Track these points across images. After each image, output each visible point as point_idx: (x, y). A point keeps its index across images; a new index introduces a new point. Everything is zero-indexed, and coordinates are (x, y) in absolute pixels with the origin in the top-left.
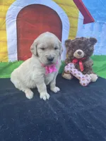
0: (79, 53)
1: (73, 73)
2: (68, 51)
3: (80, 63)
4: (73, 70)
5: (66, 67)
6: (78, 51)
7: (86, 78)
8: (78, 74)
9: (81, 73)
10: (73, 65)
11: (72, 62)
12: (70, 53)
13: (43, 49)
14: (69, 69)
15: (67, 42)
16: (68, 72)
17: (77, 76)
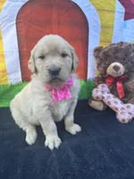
0: (116, 68)
1: (106, 101)
2: (99, 65)
3: (119, 85)
4: (106, 95)
5: (94, 91)
6: (113, 64)
7: (126, 110)
8: (115, 103)
9: (119, 102)
10: (106, 88)
11: (104, 82)
12: (101, 69)
14: (99, 94)
15: (97, 50)
16: (97, 99)
17: (113, 105)
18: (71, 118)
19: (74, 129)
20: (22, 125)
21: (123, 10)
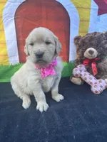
1: (83, 77)
3: (93, 65)
4: (83, 73)
5: (74, 70)
7: (99, 84)
8: (90, 79)
9: (93, 78)
10: (83, 68)
13: (32, 44)
14: (78, 72)
15: (77, 39)
18: (56, 90)
19: (59, 98)
20: (20, 95)
21: (97, 7)
